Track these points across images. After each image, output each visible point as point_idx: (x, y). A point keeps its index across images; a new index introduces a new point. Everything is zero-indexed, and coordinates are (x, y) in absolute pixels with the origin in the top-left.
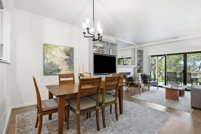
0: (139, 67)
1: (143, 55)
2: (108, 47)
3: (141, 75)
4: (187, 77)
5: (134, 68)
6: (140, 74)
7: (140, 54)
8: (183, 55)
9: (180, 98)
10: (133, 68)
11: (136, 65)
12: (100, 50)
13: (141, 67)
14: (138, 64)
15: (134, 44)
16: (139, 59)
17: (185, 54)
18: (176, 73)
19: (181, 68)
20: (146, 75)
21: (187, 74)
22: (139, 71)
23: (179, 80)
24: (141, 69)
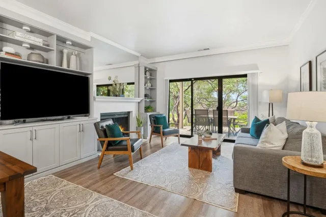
0: (148, 100)
1: (156, 79)
2: (65, 51)
3: (150, 116)
4: (223, 117)
5: (139, 102)
6: (149, 114)
7: (151, 76)
8: (217, 80)
9: (213, 161)
10: (136, 102)
11: (142, 97)
12: (32, 53)
13: (153, 101)
14: (146, 96)
15: (139, 55)
16: (149, 85)
17: (220, 79)
18: (208, 110)
19: (214, 103)
20: (159, 116)
21: (223, 112)
22: (147, 109)
23: (211, 122)
24: (152, 105)
